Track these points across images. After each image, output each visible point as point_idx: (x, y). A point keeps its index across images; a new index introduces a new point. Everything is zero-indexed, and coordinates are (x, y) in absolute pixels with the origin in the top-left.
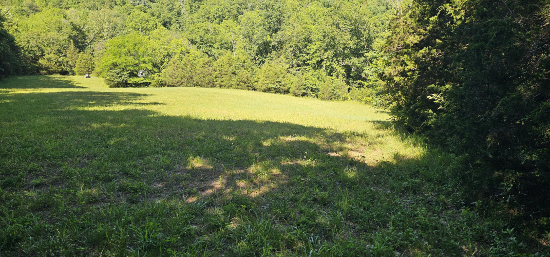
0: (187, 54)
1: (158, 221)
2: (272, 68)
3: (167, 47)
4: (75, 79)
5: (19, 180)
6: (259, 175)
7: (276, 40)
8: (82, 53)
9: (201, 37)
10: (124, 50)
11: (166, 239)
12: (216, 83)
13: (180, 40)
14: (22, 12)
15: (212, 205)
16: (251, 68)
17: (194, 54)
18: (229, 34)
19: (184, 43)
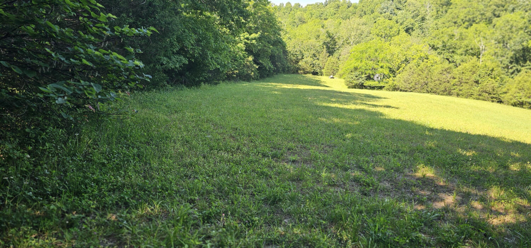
0: (425, 60)
1: (388, 218)
3: (405, 53)
5: (282, 155)
6: (503, 201)
8: (331, 57)
9: (443, 42)
10: (365, 55)
11: (395, 238)
12: (453, 91)
13: (420, 46)
14: (294, 24)
16: (501, 78)
17: (433, 60)
18: (478, 39)
19: (424, 49)
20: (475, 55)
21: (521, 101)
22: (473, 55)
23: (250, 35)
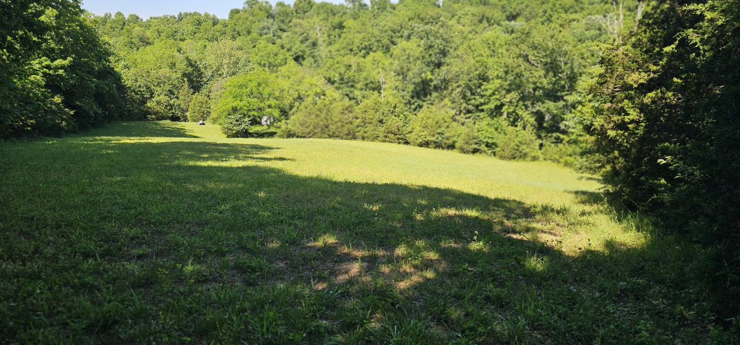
0: (322, 97)
1: (280, 311)
2: (432, 115)
3: (298, 88)
4: (188, 126)
5: (120, 249)
6: (410, 259)
7: (439, 78)
8: (196, 94)
9: (340, 74)
10: (246, 91)
11: (289, 335)
12: (357, 134)
13: (314, 79)
14: (131, 45)
15: (347, 295)
16: (404, 115)
17: (332, 96)
18: (377, 70)
19: (319, 83)
20: (376, 89)
21: (426, 140)
22: (374, 89)
23: (52, 62)
